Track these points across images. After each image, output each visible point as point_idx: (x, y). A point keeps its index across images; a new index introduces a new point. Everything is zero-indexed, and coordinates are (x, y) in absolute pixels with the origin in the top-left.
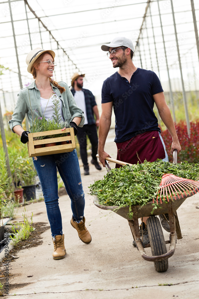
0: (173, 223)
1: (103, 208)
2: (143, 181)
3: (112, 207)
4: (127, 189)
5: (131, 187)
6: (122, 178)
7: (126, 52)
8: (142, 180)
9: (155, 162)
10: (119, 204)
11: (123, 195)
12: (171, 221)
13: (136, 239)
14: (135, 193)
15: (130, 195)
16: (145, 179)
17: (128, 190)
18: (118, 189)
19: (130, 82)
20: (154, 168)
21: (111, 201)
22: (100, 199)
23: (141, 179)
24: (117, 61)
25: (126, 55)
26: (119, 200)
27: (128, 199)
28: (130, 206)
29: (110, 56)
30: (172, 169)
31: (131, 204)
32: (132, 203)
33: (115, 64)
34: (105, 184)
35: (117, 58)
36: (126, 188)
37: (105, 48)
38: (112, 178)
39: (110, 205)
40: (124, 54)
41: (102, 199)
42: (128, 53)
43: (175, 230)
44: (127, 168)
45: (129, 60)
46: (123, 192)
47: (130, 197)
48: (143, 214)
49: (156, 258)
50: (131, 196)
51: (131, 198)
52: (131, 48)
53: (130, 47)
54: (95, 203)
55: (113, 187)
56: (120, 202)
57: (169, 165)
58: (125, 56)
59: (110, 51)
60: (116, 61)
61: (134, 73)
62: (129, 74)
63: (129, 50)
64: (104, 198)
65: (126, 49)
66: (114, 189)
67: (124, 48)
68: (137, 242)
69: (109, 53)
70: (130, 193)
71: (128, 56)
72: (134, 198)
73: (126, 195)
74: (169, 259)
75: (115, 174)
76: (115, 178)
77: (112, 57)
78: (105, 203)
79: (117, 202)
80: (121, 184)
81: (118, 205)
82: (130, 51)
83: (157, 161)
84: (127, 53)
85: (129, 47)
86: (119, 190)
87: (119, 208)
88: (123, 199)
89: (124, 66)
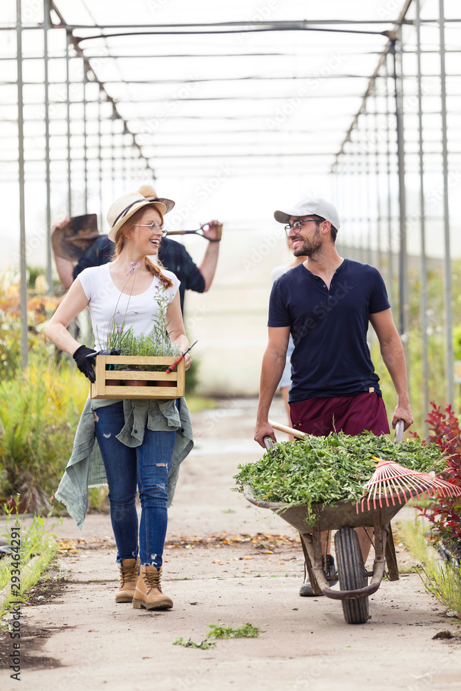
0: (381, 541)
1: (261, 505)
2: (334, 465)
3: (276, 504)
4: (305, 477)
5: (312, 473)
6: (296, 459)
7: (321, 229)
8: (332, 464)
9: (359, 436)
10: (290, 500)
11: (298, 486)
12: (378, 537)
13: (315, 565)
14: (319, 484)
15: (310, 486)
16: (338, 462)
17: (307, 477)
18: (289, 475)
19: (329, 288)
20: (358, 446)
21: (275, 493)
22: (256, 491)
23: (331, 461)
24: (302, 243)
25: (321, 234)
26: (290, 494)
27: (307, 492)
28: (309, 503)
29: (291, 232)
30: (388, 450)
31: (311, 501)
32: (313, 498)
33: (298, 249)
34: (265, 468)
35: (302, 239)
36: (302, 474)
37: (281, 217)
38: (278, 458)
39: (273, 501)
40: (317, 232)
41: (260, 491)
42: (326, 230)
43: (384, 554)
44: (306, 443)
45: (327, 245)
46: (297, 481)
47: (310, 489)
48: (331, 522)
49: (346, 594)
50: (313, 487)
51: (312, 491)
52: (331, 222)
53: (331, 218)
54: (248, 496)
55: (281, 472)
56: (291, 496)
57: (385, 442)
58: (319, 236)
59: (291, 222)
60: (300, 245)
61: (337, 270)
62: (327, 271)
63: (327, 225)
64: (263, 490)
65: (322, 221)
66: (282, 476)
67: (319, 220)
68: (316, 569)
69: (289, 227)
70: (309, 483)
71: (325, 237)
72: (316, 491)
73: (304, 485)
74: (370, 597)
75: (285, 452)
76: (283, 458)
77: (294, 235)
78: (265, 497)
79: (286, 496)
80: (294, 467)
81: (288, 502)
82: (329, 227)
83: (364, 435)
84: (324, 230)
85: (327, 219)
86: (291, 477)
87: (288, 506)
88: (296, 492)
89: (316, 255)
